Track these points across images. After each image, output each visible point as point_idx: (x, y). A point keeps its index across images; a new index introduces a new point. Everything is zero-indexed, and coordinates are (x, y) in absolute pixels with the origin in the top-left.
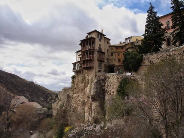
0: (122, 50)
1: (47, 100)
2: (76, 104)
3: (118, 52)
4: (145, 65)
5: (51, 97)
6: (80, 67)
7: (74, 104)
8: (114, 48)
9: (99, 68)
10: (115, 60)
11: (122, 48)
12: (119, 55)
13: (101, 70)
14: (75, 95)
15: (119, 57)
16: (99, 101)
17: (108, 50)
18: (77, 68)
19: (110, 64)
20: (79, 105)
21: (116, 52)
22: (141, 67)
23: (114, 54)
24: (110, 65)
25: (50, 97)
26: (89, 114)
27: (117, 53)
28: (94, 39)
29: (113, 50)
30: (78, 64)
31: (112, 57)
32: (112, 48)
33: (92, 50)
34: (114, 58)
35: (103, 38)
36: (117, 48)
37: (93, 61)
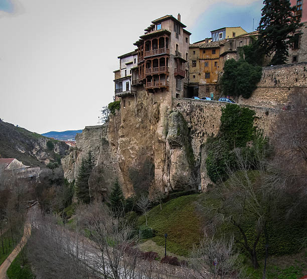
0: (214, 56)
1: (32, 153)
2: (125, 156)
3: (205, 59)
4: (266, 87)
5: (40, 146)
6: (131, 86)
7: (122, 156)
8: (198, 52)
9: (177, 90)
10: (200, 74)
11: (214, 52)
12: (206, 64)
13: (179, 93)
14: (123, 139)
15: (207, 69)
16: (183, 148)
17: (187, 54)
18: (124, 89)
19: (190, 82)
20: (132, 156)
21: (203, 59)
22: (258, 90)
23: (198, 63)
24: (191, 84)
25: (38, 147)
26: (163, 171)
27: (203, 61)
28: (169, 34)
29: (196, 56)
30: (129, 81)
31: (194, 69)
32: (194, 52)
33: (166, 57)
34: (199, 71)
35: (182, 32)
36: (204, 52)
37: (168, 76)
